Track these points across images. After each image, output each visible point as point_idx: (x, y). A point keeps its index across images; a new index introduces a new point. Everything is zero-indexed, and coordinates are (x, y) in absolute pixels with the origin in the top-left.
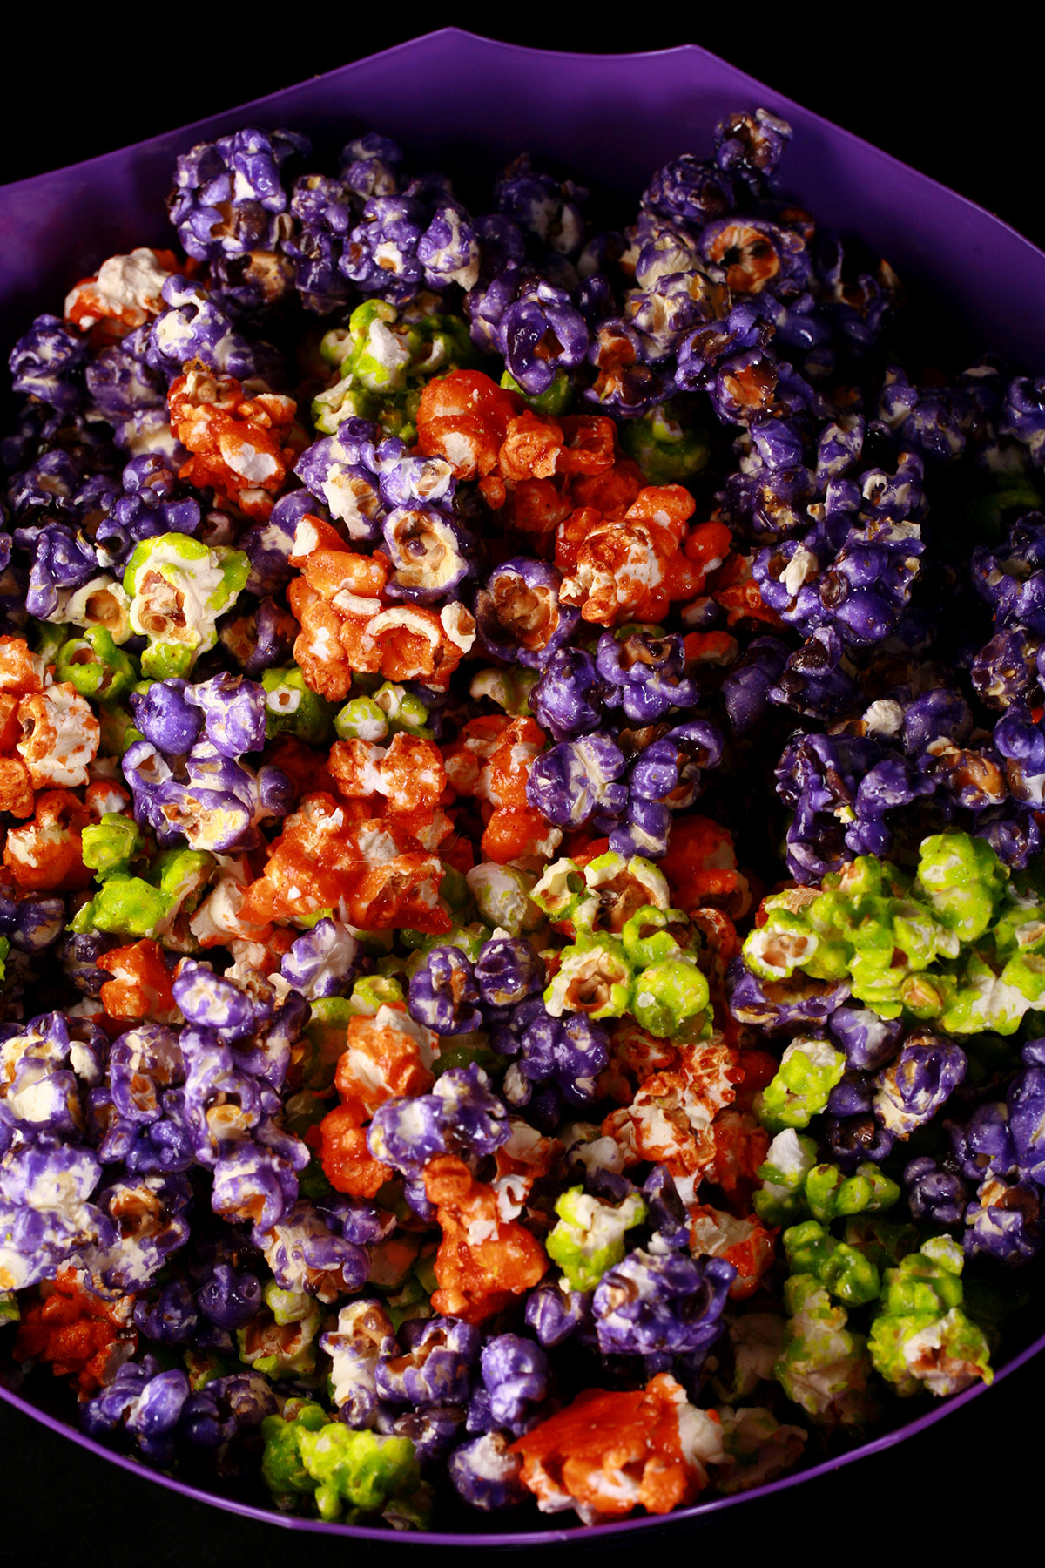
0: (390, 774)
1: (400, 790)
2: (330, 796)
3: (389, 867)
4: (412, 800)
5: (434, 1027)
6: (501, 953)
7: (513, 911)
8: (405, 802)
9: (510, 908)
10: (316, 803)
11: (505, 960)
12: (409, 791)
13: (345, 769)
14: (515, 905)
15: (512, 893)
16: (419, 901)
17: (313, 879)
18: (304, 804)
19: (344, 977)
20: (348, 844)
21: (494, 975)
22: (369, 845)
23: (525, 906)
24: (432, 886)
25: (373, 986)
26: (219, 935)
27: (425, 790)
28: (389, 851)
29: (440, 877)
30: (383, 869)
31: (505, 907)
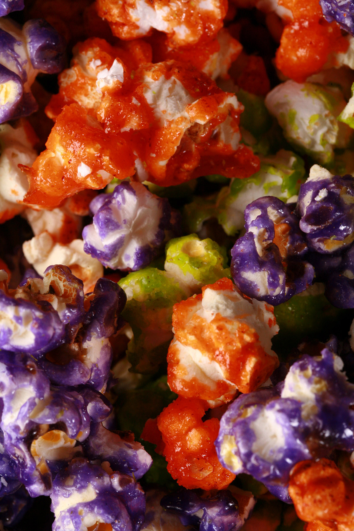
0: (166, 9)
1: (179, 23)
2: (103, 42)
3: (184, 119)
4: (194, 33)
5: (267, 299)
6: (325, 200)
7: (324, 135)
8: (187, 36)
9: (320, 133)
10: (90, 54)
11: (332, 207)
12: (189, 23)
13: (115, 11)
14: (325, 129)
15: (320, 116)
16: (220, 145)
17: (102, 151)
18: (78, 55)
19: (153, 243)
20: (134, 101)
21: (322, 227)
22: (157, 96)
23: (336, 128)
24: (232, 125)
25: (187, 250)
26: (10, 208)
27: (207, 17)
28: (180, 99)
29: (239, 113)
30: (177, 123)
31: (315, 132)
